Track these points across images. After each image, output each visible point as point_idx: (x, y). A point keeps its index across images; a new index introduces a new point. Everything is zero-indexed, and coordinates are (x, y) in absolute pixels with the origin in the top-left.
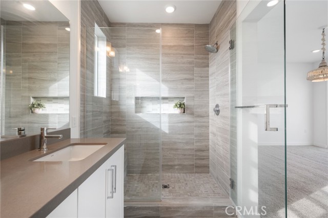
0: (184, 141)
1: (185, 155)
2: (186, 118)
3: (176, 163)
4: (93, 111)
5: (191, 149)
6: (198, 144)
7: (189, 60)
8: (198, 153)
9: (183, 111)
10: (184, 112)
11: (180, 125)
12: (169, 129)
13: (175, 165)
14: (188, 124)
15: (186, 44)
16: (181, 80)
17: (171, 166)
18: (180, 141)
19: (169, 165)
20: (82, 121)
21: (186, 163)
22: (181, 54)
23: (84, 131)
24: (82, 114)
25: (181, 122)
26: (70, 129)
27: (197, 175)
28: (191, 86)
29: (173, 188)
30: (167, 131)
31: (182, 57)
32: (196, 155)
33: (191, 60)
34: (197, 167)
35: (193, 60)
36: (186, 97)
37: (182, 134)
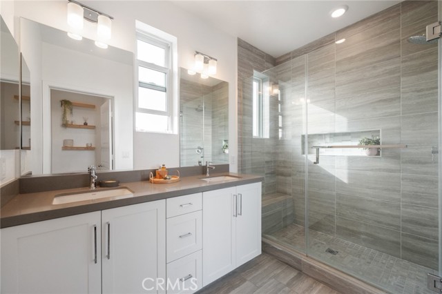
0: (377, 200)
1: (379, 222)
2: (381, 163)
3: (362, 230)
4: (252, 152)
5: (392, 216)
6: (409, 210)
7: (389, 68)
8: (410, 226)
9: (376, 152)
10: (378, 154)
11: (369, 173)
12: (349, 178)
13: (360, 233)
14: (386, 174)
15: (382, 44)
16: (372, 103)
17: (353, 231)
18: (370, 198)
19: (349, 230)
20: (240, 159)
21: (381, 236)
22: (371, 64)
23: (242, 168)
24: (240, 154)
25: (372, 170)
26: (228, 165)
27: (406, 262)
28: (394, 110)
29: (341, 257)
30: (346, 181)
31: (374, 67)
32: (404, 229)
33: (394, 66)
34: (405, 249)
35: (398, 65)
36: (383, 130)
37: (375, 188)
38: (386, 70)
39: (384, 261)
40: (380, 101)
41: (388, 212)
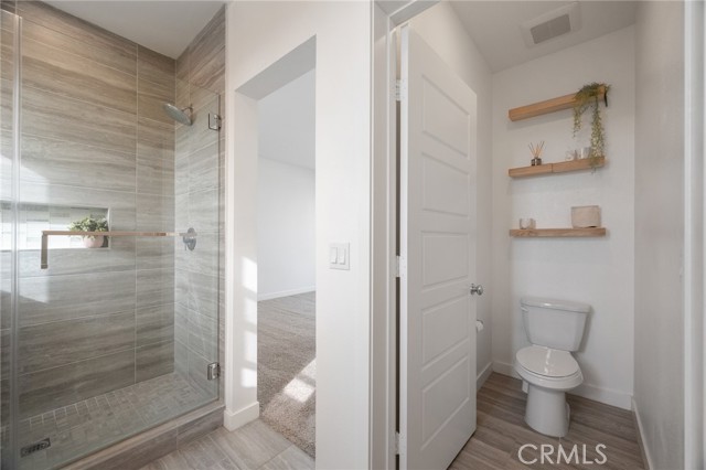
1: (106, 349)
2: (111, 258)
3: (78, 374)
5: (125, 331)
6: (144, 316)
7: (121, 121)
8: (146, 336)
9: (101, 242)
10: (105, 244)
11: (91, 276)
12: (51, 292)
13: (72, 383)
14: (116, 273)
16: (96, 164)
22: (96, 101)
25: (95, 271)
27: (141, 384)
28: (126, 184)
31: (100, 109)
32: (140, 342)
33: (127, 123)
34: (142, 367)
35: (133, 124)
36: (112, 209)
37: (100, 299)
38: (118, 123)
39: (123, 400)
40: (109, 165)
41: (119, 327)
